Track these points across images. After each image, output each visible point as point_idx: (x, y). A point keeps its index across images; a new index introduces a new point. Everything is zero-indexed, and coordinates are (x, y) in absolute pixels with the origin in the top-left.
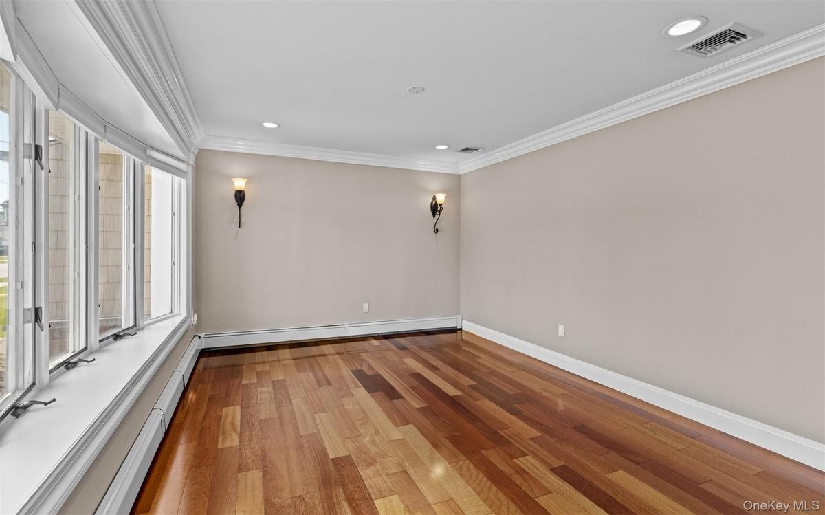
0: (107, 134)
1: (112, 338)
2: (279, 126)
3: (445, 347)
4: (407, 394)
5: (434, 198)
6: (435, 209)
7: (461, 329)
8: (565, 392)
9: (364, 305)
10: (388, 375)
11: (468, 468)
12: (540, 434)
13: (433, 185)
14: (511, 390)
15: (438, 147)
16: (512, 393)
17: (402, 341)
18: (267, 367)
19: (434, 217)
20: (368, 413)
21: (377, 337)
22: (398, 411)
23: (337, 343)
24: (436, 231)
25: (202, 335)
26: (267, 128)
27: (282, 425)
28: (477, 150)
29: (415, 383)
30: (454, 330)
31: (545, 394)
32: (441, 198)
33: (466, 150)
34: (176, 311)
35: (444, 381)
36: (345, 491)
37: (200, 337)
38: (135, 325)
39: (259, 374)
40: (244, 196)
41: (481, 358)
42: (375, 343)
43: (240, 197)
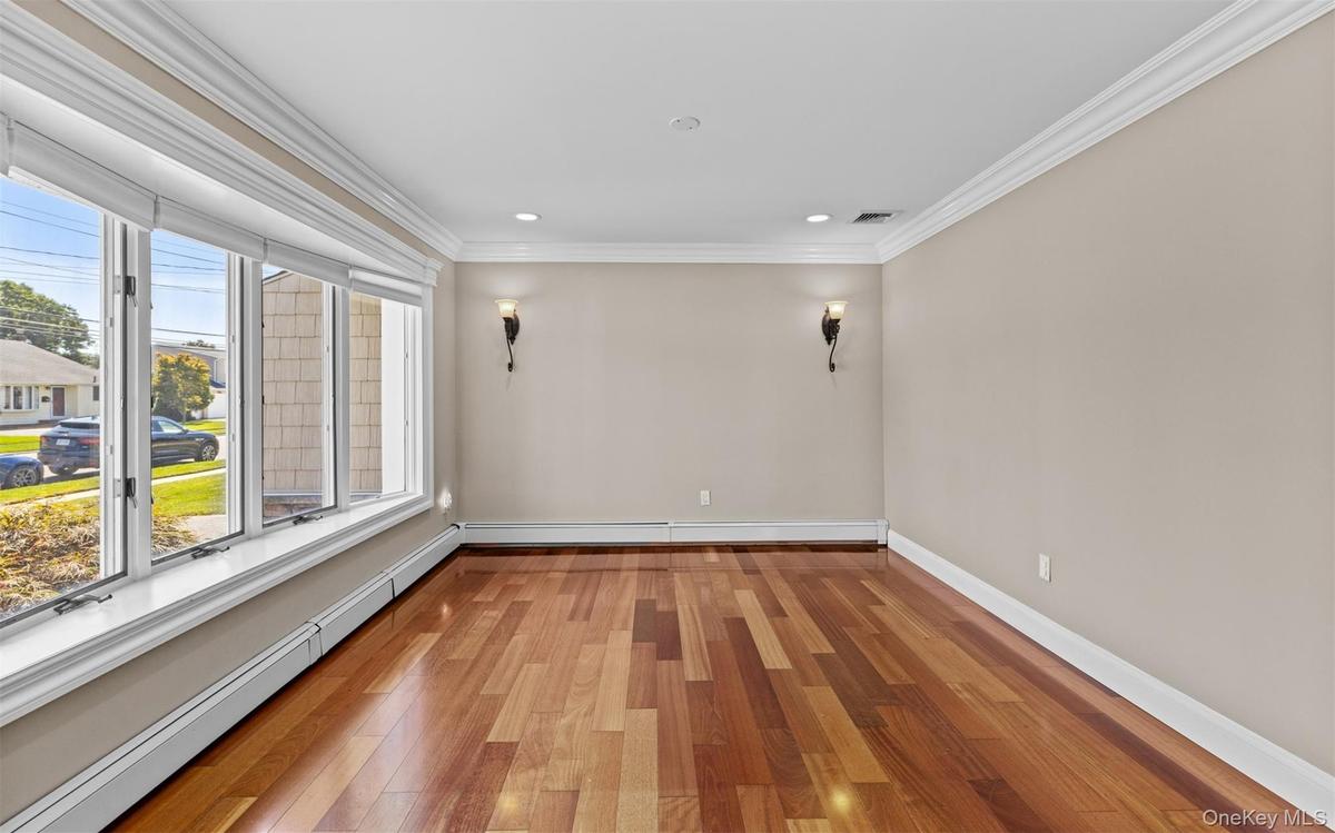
0: (269, 254)
1: (291, 522)
2: (539, 216)
3: (827, 576)
4: (692, 653)
5: (827, 311)
6: (831, 328)
7: (885, 546)
8: (1016, 698)
9: (702, 492)
10: (689, 616)
11: (687, 813)
12: (886, 780)
13: (826, 286)
14: (893, 674)
15: (812, 219)
16: (891, 682)
17: (759, 559)
18: (523, 581)
19: (829, 343)
20: (603, 677)
21: (720, 548)
22: (653, 680)
23: (654, 552)
24: (832, 367)
25: (462, 524)
26: (524, 222)
27: (468, 673)
28: (889, 215)
29: (723, 635)
30: (870, 547)
31: (965, 696)
32: (837, 310)
33: (864, 217)
34: (410, 489)
35: (774, 637)
36: (459, 802)
37: (458, 527)
38: (336, 506)
39: (505, 589)
40: (517, 325)
41: (881, 603)
42: (713, 557)
43: (512, 327)
